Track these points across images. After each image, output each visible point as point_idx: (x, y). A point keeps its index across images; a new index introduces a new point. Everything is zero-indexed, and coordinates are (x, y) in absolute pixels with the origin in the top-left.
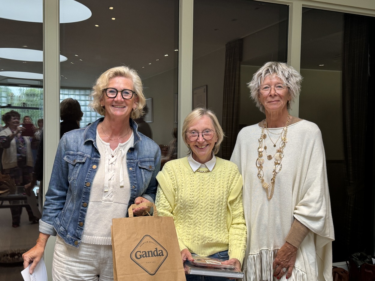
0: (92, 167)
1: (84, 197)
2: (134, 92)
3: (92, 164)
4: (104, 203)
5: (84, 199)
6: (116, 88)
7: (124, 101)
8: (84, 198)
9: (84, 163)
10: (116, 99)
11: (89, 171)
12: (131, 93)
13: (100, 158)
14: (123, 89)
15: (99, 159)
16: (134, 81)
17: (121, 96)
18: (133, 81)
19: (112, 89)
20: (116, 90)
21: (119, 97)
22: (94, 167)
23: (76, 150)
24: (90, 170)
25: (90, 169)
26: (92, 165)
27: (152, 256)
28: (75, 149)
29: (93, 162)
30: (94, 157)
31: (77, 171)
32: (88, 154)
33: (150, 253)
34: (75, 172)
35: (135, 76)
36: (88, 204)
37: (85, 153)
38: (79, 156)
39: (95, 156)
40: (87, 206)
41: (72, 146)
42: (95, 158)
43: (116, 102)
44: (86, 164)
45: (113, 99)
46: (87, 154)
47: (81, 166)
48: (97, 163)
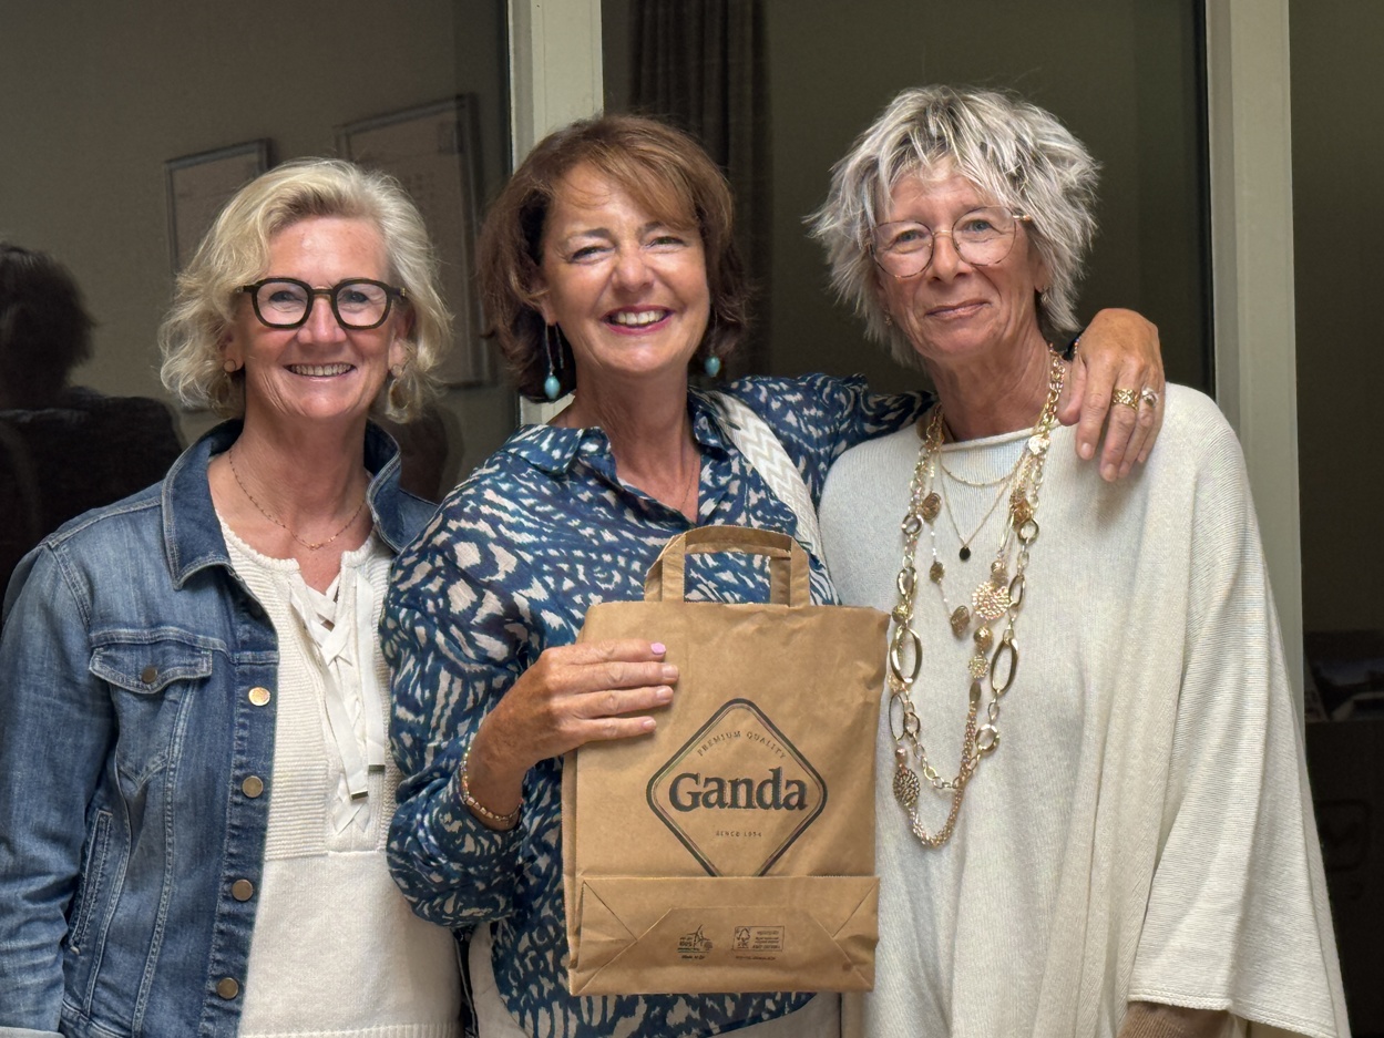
0: (246, 698)
1: (233, 850)
2: (395, 292)
3: (242, 684)
4: (334, 857)
5: (233, 861)
6: (304, 279)
7: (349, 338)
8: (231, 855)
9: (204, 682)
10: (305, 334)
11: (241, 720)
12: (378, 293)
13: (274, 648)
14: (336, 280)
15: (273, 655)
16: (389, 232)
17: (329, 320)
18: (383, 233)
19: (281, 284)
20: (305, 286)
21: (323, 327)
22: (258, 697)
23: (143, 619)
24: (243, 715)
25: (242, 710)
26: (245, 688)
27: (749, 805)
28: (139, 615)
29: (243, 674)
30: (247, 650)
31: (173, 724)
32: (213, 635)
33: (742, 789)
34: (165, 730)
35: (391, 205)
36: (256, 884)
37: (198, 632)
38: (173, 649)
39: (244, 642)
40: (254, 898)
41: (120, 604)
42: (248, 655)
43: (310, 348)
44: (218, 688)
45: (289, 334)
46: (205, 633)
47: (189, 699)
48: (268, 679)
